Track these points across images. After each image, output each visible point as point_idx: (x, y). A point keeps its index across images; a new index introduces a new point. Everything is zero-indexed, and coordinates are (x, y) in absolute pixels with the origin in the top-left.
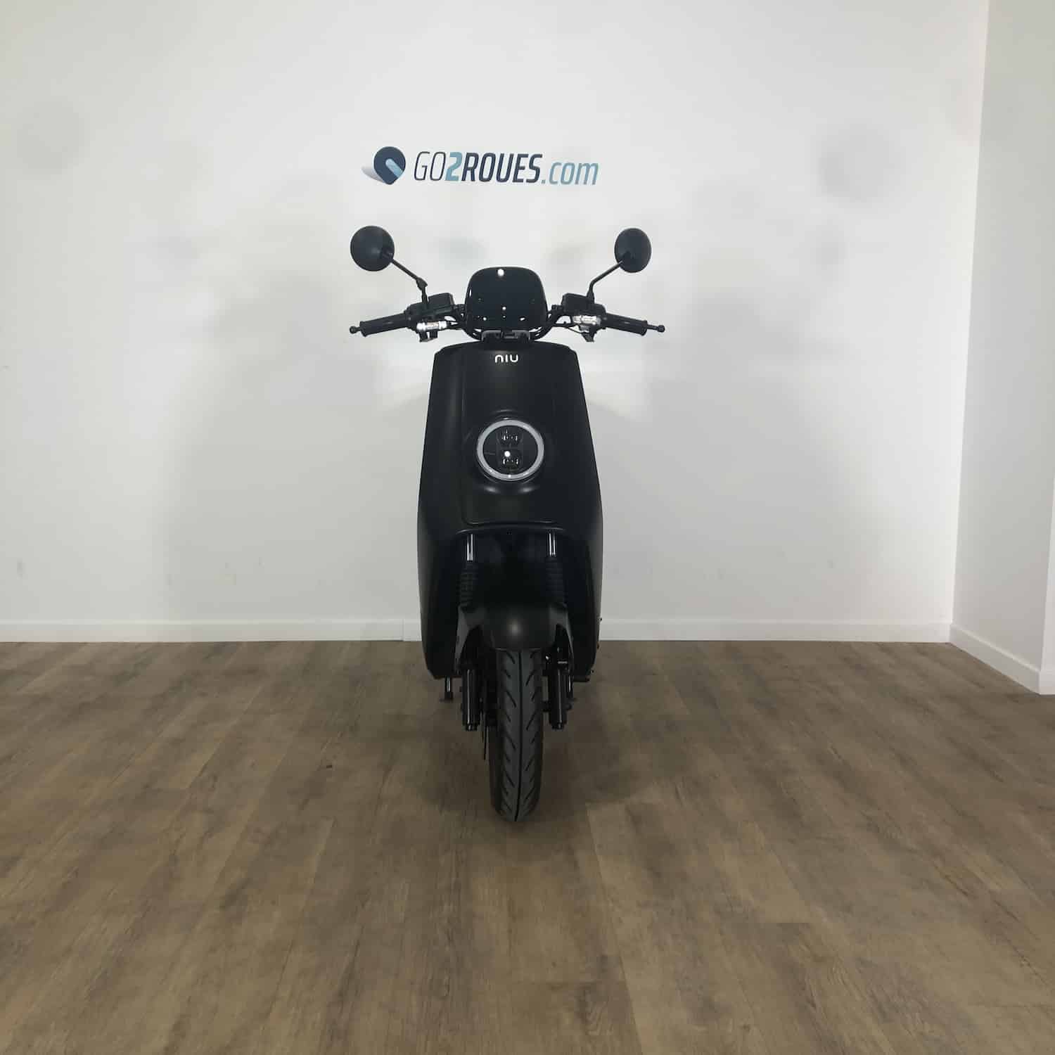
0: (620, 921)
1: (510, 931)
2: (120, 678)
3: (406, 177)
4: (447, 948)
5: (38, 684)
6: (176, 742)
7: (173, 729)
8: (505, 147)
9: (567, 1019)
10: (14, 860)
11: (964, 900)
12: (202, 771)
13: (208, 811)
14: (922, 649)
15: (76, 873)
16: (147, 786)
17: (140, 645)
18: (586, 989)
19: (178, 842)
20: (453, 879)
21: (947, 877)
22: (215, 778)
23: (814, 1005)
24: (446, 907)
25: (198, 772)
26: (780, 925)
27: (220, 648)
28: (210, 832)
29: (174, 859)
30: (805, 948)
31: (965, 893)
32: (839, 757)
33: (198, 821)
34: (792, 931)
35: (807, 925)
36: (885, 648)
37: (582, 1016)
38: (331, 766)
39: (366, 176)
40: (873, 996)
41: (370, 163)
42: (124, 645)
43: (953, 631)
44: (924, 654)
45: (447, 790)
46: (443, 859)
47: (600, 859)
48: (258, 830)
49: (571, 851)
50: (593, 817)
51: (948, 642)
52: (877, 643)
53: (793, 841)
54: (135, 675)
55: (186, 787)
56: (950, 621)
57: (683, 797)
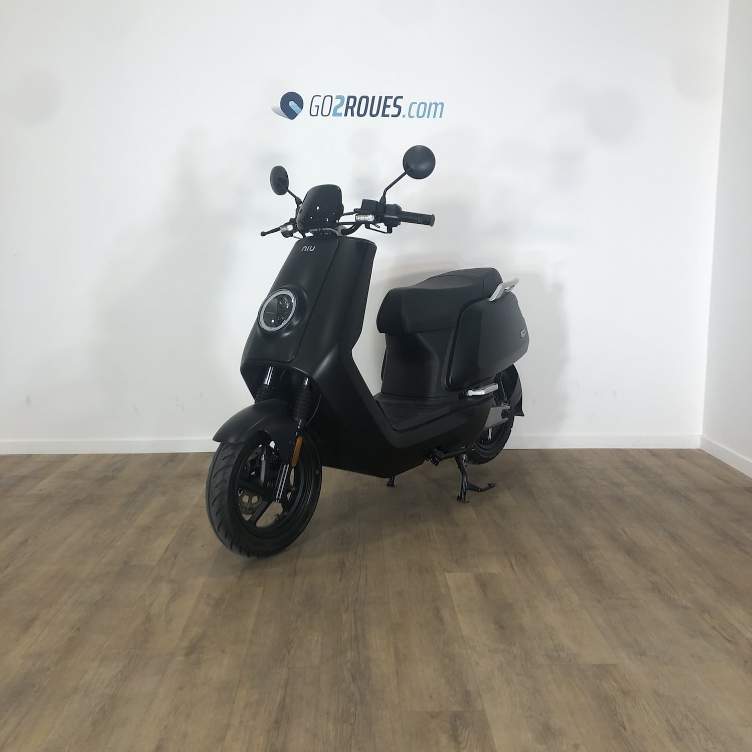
0: (477, 664)
1: (397, 673)
2: (103, 480)
3: (304, 114)
4: (352, 686)
5: (45, 485)
6: (147, 529)
7: (143, 519)
8: (375, 91)
9: (444, 739)
10: (33, 620)
11: (728, 645)
12: (166, 551)
13: (171, 581)
14: (681, 454)
15: (78, 629)
16: (125, 563)
17: (116, 455)
18: (456, 716)
19: (151, 605)
20: (353, 633)
21: (714, 628)
22: (176, 556)
23: (625, 729)
24: (349, 653)
25: (163, 552)
26: (595, 665)
27: (173, 458)
28: (175, 596)
29: (148, 619)
30: (614, 683)
31: (729, 641)
32: (628, 536)
33: (165, 589)
34: (604, 670)
35: (615, 666)
36: (653, 453)
37: (455, 737)
39: (275, 114)
40: (668, 721)
41: (278, 104)
42: (103, 456)
43: (703, 440)
44: (682, 458)
45: (344, 564)
46: (345, 617)
47: (459, 616)
48: (209, 595)
49: (437, 610)
50: (451, 584)
51: (699, 448)
52: (648, 450)
53: (599, 601)
54: (113, 478)
55: (154, 563)
56: (701, 433)
57: (516, 568)
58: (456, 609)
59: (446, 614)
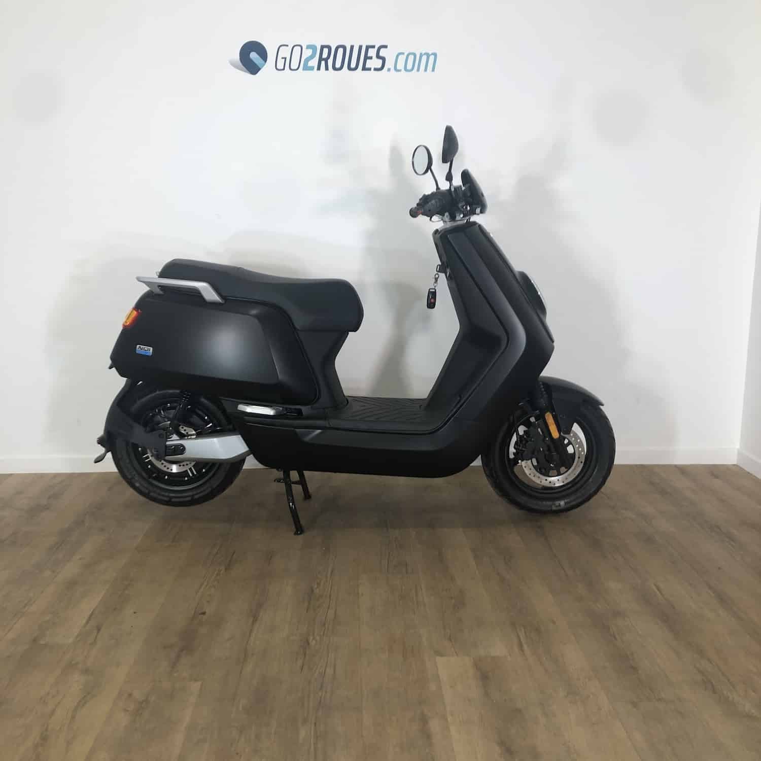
2: (34, 511)
3: (268, 68)
6: (71, 584)
7: (71, 569)
8: (355, 39)
12: (87, 622)
13: (86, 671)
14: (715, 471)
16: (35, 640)
17: (56, 475)
19: (53, 712)
22: (99, 630)
25: (84, 621)
28: (88, 695)
29: (44, 738)
33: (76, 681)
36: (682, 470)
38: (204, 613)
39: (232, 67)
42: (42, 476)
43: (740, 454)
44: (716, 477)
45: (308, 644)
46: (303, 733)
47: (453, 729)
48: (130, 695)
49: (424, 720)
50: (443, 674)
51: (735, 463)
52: (676, 466)
53: (635, 705)
54: (47, 508)
55: (71, 640)
56: (738, 446)
57: (525, 647)
58: (449, 719)
59: (435, 725)
